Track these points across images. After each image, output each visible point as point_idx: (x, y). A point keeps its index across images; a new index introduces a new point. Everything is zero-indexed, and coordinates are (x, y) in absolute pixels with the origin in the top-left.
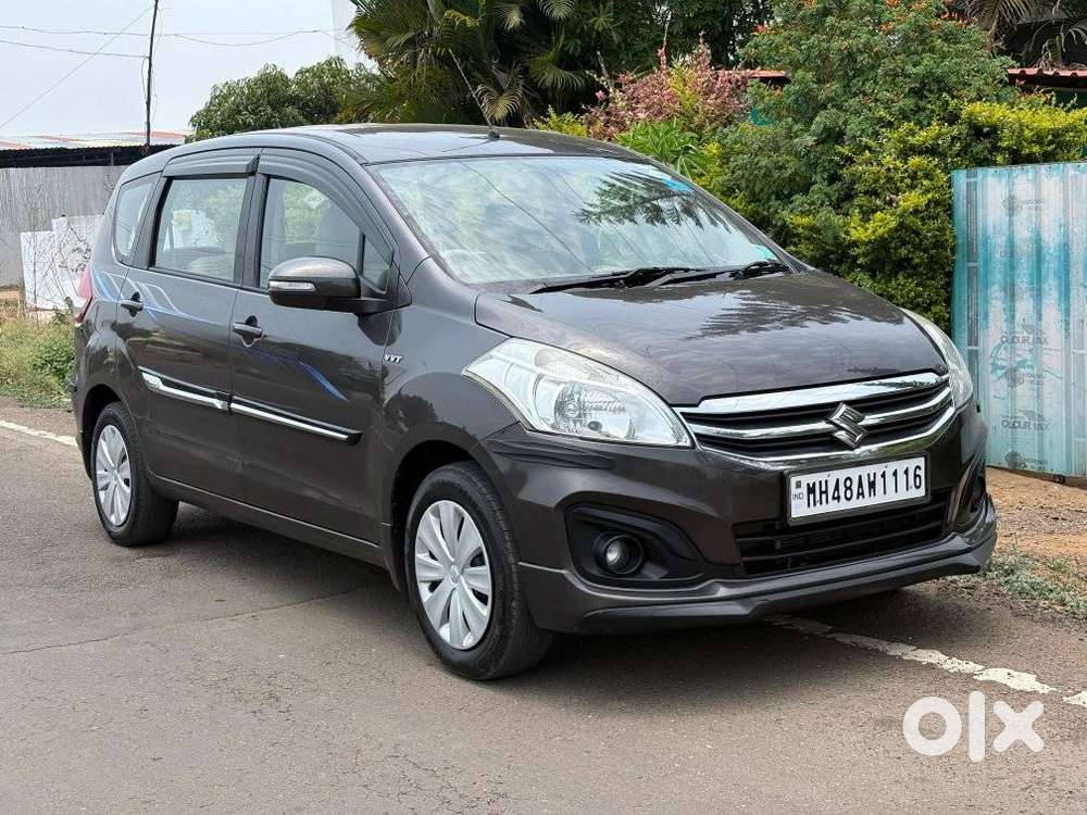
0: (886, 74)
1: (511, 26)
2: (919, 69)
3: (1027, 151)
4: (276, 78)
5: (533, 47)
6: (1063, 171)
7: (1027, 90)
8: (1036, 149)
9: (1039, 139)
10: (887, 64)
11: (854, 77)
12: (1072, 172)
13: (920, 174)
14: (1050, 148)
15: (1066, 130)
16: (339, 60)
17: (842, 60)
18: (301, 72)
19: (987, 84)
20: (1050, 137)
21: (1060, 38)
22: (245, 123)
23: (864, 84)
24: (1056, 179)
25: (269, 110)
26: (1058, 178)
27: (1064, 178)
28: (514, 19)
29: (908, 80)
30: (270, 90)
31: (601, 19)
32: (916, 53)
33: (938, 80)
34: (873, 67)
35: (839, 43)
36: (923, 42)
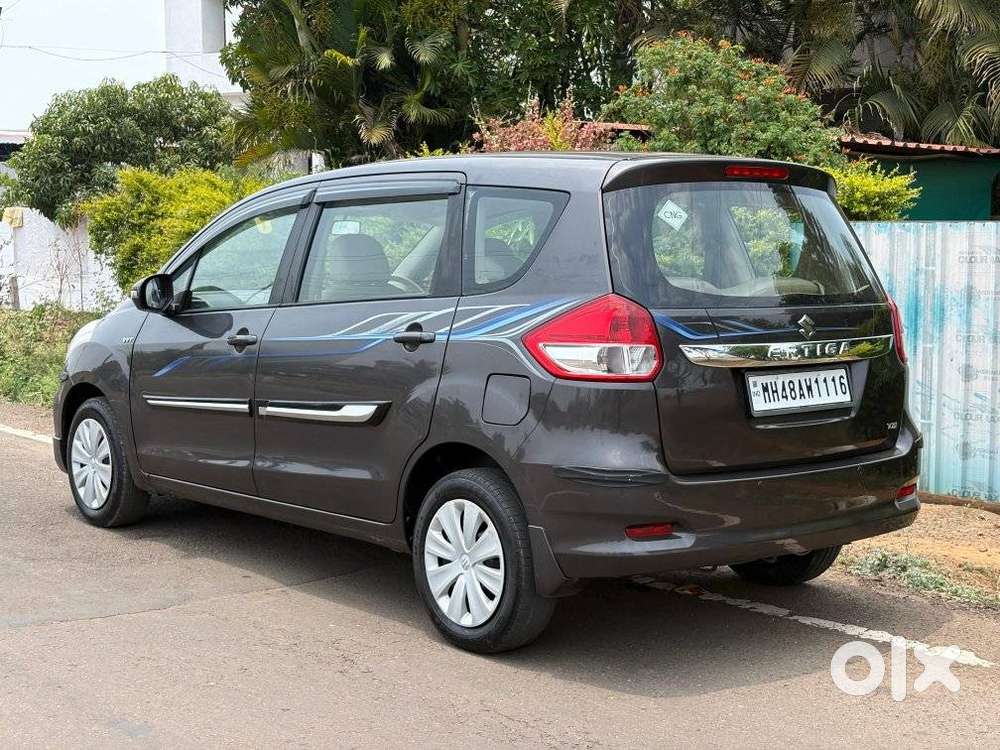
0: (737, 138)
1: (382, 67)
2: (768, 135)
3: (857, 210)
4: (116, 91)
5: (399, 86)
6: (891, 229)
7: (852, 158)
8: (864, 208)
9: (867, 200)
10: (740, 129)
11: (711, 138)
12: (898, 230)
13: (766, 224)
14: (876, 208)
15: (890, 194)
16: (174, 78)
17: (702, 123)
18: (138, 87)
19: (823, 151)
20: (877, 199)
21: (859, 109)
22: (84, 130)
23: (719, 144)
24: (884, 235)
25: (109, 120)
26: (886, 235)
27: (891, 235)
28: (385, 61)
29: (756, 144)
30: (110, 102)
31: (460, 65)
32: (763, 121)
33: (783, 146)
34: (726, 131)
35: (699, 109)
36: (769, 111)
